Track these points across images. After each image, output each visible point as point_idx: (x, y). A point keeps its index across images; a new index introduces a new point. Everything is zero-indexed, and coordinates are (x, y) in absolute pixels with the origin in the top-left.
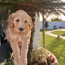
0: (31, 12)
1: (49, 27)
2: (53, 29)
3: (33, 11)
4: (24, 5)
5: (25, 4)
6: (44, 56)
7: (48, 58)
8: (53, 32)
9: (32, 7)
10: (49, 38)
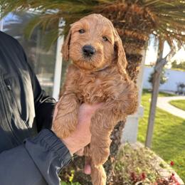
0: (136, 31)
1: (165, 84)
2: (176, 92)
3: (144, 29)
4: (116, 6)
5: (120, 4)
6: (149, 172)
7: (162, 182)
8: (173, 101)
9: (140, 15)
10: (163, 119)
